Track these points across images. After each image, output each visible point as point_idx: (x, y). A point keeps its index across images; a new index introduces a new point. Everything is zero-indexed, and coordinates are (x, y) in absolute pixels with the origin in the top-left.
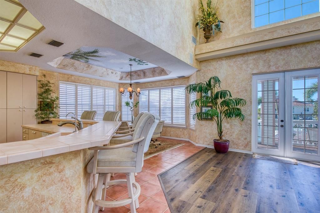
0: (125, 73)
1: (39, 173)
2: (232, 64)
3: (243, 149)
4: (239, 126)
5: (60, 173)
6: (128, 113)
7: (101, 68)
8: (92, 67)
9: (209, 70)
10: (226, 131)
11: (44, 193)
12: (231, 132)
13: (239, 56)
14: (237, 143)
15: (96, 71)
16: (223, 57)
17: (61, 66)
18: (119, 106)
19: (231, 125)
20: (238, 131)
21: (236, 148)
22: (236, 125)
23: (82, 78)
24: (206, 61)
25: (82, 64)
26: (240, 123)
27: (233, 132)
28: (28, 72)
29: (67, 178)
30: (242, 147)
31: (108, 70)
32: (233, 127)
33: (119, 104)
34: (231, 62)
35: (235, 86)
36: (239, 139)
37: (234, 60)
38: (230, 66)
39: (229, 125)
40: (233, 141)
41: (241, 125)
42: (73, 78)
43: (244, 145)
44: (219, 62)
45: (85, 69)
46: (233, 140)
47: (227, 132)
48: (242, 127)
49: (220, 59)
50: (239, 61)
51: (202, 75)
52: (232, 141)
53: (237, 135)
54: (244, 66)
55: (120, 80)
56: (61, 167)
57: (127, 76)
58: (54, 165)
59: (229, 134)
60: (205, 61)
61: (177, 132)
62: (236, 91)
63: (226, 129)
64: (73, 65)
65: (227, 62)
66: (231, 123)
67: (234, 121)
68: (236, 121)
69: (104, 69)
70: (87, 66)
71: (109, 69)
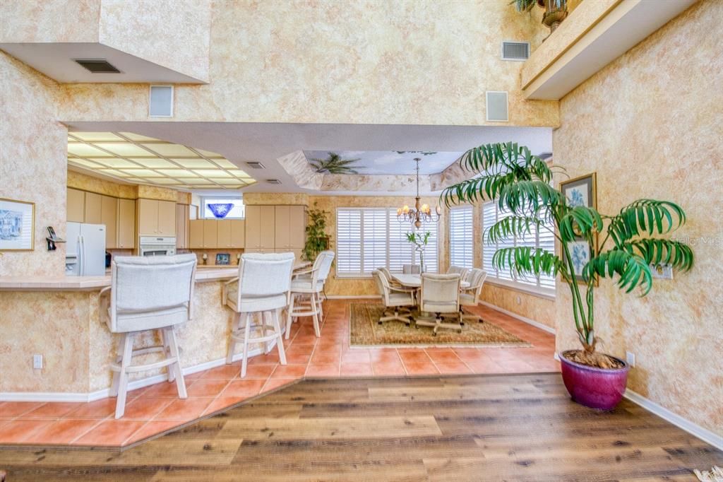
0: (435, 176)
1: (55, 305)
2: (653, 68)
3: (703, 424)
4: (690, 320)
5: (71, 309)
6: (464, 256)
7: (386, 177)
8: (369, 179)
9: (583, 116)
10: (639, 330)
11: (58, 323)
12: (658, 336)
13: (679, 22)
14: (679, 389)
15: (379, 183)
16: (619, 58)
17: (325, 187)
18: (445, 243)
19: (655, 309)
20: (684, 340)
21: (678, 408)
22: (676, 311)
23: (370, 198)
24: (575, 92)
25: (351, 178)
26: (690, 305)
27: (666, 341)
28: (294, 202)
29: (76, 317)
30: (703, 416)
31: (399, 177)
32: (663, 320)
33: (445, 237)
34: (651, 62)
35: (666, 151)
36: (688, 375)
37: (658, 48)
38: (644, 79)
39: (648, 310)
40: (665, 378)
41: (699, 314)
42: (356, 200)
43: (710, 407)
44: (608, 80)
45: (359, 184)
46: (664, 370)
47: (640, 336)
48: (701, 324)
49: (612, 68)
50: (677, 45)
51: (564, 141)
52: (660, 373)
53: (679, 353)
54: (700, 54)
55: (432, 191)
56: (71, 304)
57: (442, 181)
58: (66, 301)
59: (649, 344)
60: (572, 91)
61: (548, 311)
62: (671, 169)
63: (639, 322)
64: (339, 182)
65: (635, 68)
66: (657, 302)
67: (667, 295)
68: (675, 293)
69: (393, 178)
70: (360, 179)
71: (400, 175)
